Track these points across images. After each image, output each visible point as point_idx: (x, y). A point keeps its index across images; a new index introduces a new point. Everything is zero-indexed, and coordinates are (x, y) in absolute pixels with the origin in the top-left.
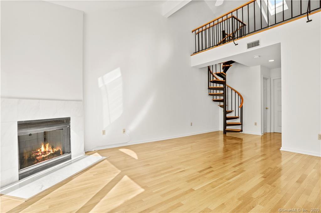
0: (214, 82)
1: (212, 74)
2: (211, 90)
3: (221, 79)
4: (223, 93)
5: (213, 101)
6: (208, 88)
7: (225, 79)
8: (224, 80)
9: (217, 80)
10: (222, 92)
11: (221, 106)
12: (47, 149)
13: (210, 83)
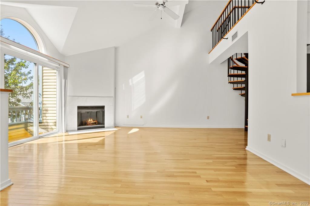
0: (234, 68)
1: (233, 60)
2: (231, 77)
3: (242, 65)
4: (245, 81)
5: (234, 89)
6: (227, 75)
7: (247, 64)
8: (246, 66)
9: (237, 66)
10: (244, 79)
11: (242, 95)
12: (91, 121)
13: (230, 70)
